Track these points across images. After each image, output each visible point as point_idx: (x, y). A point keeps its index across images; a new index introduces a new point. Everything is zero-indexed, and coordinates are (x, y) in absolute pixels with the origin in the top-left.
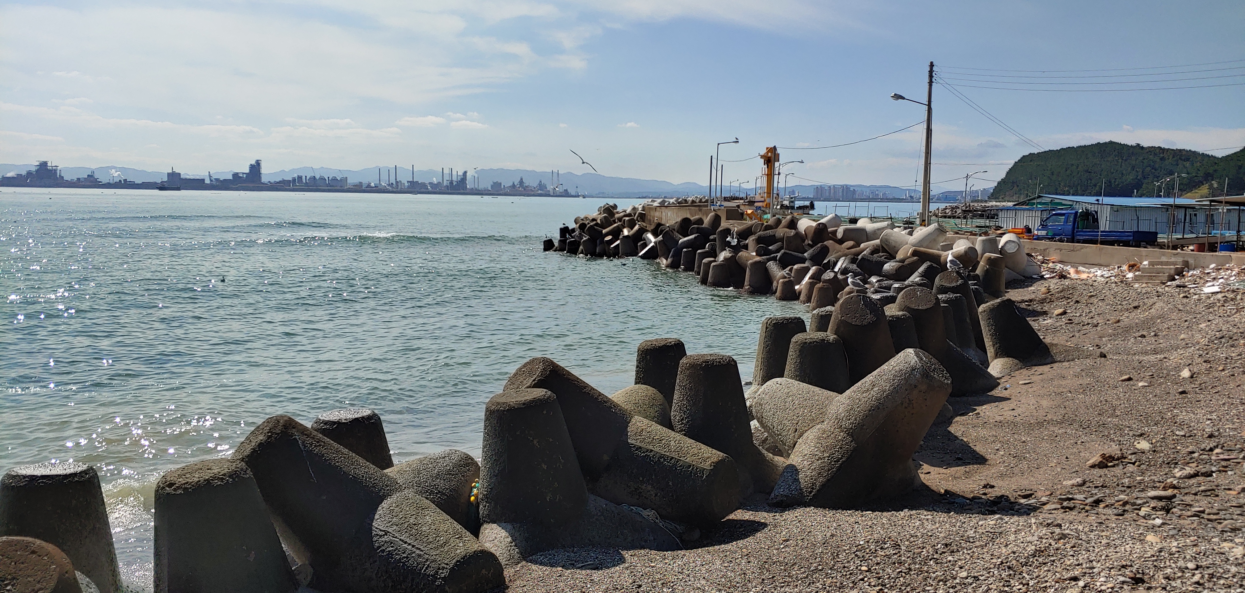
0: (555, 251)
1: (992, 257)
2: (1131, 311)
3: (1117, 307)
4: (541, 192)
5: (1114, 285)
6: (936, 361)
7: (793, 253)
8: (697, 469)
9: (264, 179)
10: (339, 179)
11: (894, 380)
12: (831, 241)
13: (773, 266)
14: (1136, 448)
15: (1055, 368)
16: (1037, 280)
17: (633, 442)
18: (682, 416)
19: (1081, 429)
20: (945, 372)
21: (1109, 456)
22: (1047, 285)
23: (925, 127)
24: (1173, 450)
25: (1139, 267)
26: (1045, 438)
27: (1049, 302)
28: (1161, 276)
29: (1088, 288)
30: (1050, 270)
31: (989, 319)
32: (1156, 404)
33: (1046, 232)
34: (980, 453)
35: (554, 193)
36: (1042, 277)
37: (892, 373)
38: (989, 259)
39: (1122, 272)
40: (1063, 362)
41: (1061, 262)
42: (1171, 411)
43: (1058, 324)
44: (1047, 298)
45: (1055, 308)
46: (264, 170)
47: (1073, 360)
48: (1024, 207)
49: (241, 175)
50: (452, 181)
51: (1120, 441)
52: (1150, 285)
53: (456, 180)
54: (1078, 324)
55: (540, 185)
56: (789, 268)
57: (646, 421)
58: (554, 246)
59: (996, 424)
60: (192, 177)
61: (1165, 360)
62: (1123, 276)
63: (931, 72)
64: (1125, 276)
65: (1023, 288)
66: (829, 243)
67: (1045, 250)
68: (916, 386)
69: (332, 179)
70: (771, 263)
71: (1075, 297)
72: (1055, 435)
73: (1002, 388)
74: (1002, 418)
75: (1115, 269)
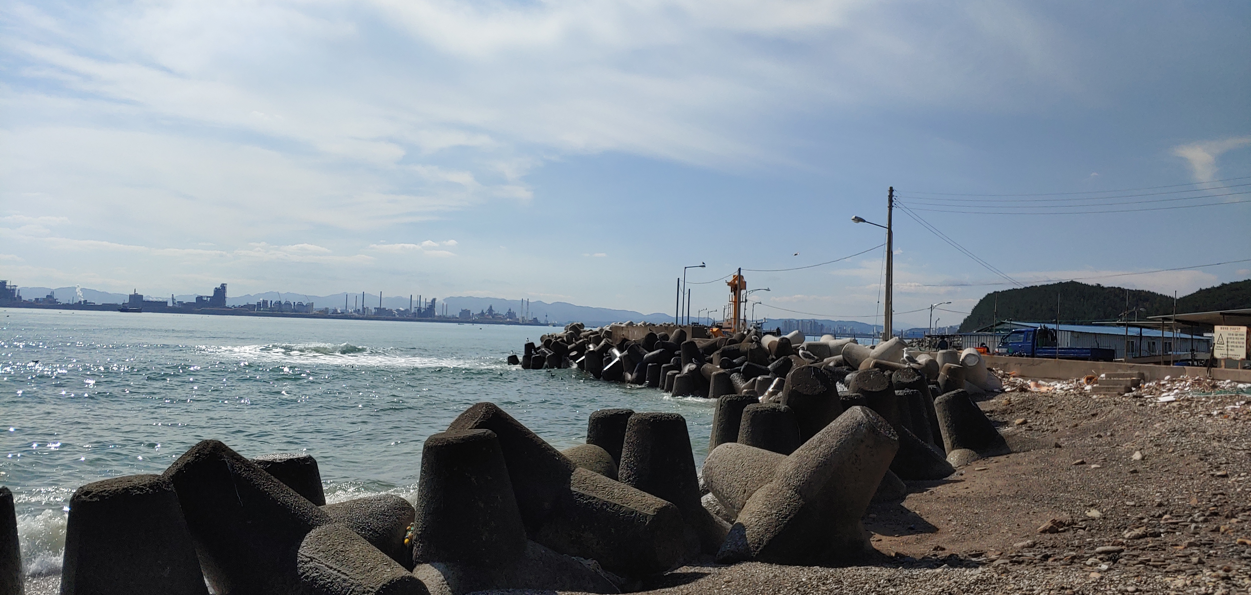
0: (519, 365)
1: (952, 367)
2: (1089, 418)
3: (1076, 415)
4: (511, 320)
5: (1073, 396)
6: (883, 420)
7: (756, 365)
8: (640, 514)
9: (229, 303)
10: (305, 305)
11: (841, 436)
12: (794, 356)
13: (735, 377)
14: (1087, 516)
15: (1010, 457)
16: (998, 393)
17: (576, 489)
18: (629, 473)
19: (1034, 502)
20: (892, 430)
21: (1059, 522)
22: (1008, 397)
23: (886, 249)
24: (1124, 517)
25: (1096, 380)
26: (998, 510)
27: (1010, 413)
28: (1119, 388)
29: (1048, 399)
30: (1011, 384)
31: (945, 410)
32: (1107, 481)
33: (1006, 349)
34: (933, 524)
35: (523, 321)
36: (1003, 391)
37: (839, 428)
38: (949, 369)
39: (1080, 385)
40: (1019, 452)
41: (1021, 376)
42: (1123, 486)
43: (1018, 431)
44: (1008, 409)
45: (1015, 419)
46: (229, 294)
47: (1028, 451)
48: (987, 333)
49: (205, 299)
50: (420, 308)
51: (1071, 511)
52: (1108, 396)
53: (424, 307)
54: (1038, 430)
55: (509, 313)
56: (752, 379)
57: (590, 472)
58: (519, 361)
59: (949, 499)
60: (155, 300)
61: (1117, 447)
62: (1081, 388)
63: (891, 196)
64: (1083, 388)
65: (985, 401)
66: (792, 357)
67: (1005, 365)
68: (862, 441)
69: (298, 305)
70: (735, 374)
71: (1036, 408)
72: (1007, 507)
73: (958, 474)
74: (955, 494)
75: (1073, 382)
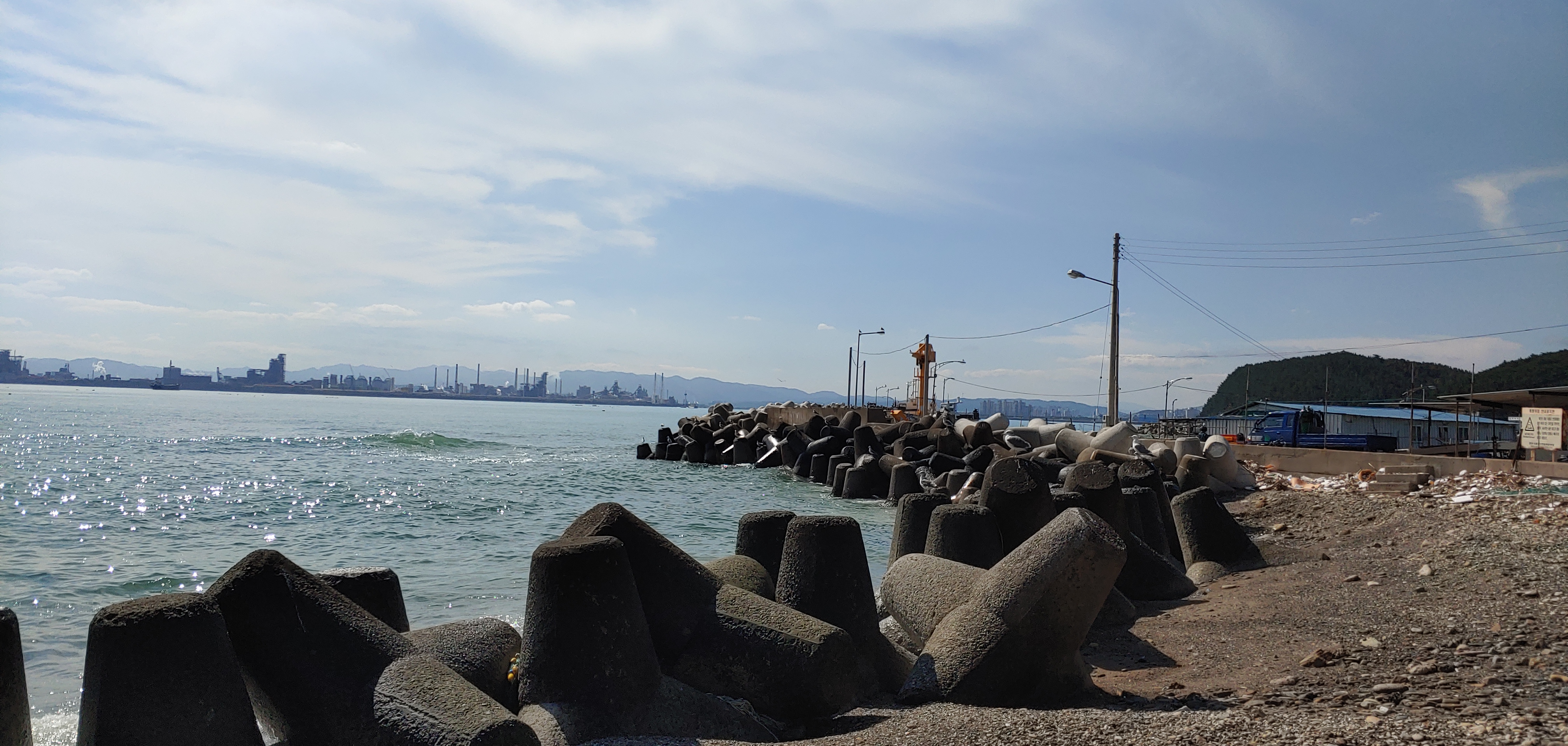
0: (652, 458)
1: (1194, 459)
2: (1364, 523)
3: (1348, 520)
4: (641, 400)
5: (1344, 496)
6: (1107, 524)
7: (948, 456)
8: (803, 643)
9: (288, 379)
10: (383, 381)
11: (1054, 545)
12: (996, 445)
14: (1362, 646)
15: (1266, 572)
16: (1251, 491)
17: (723, 612)
18: (788, 591)
19: (1295, 628)
20: (1118, 537)
21: (1327, 653)
22: (1263, 497)
23: (1111, 311)
24: (1409, 647)
25: (1374, 475)
26: (1250, 638)
27: (1265, 517)
28: (1402, 485)
29: (1314, 499)
30: (1267, 481)
31: (1184, 513)
32: (1388, 602)
33: (1262, 437)
34: (1169, 655)
35: (656, 401)
36: (1257, 489)
37: (1052, 535)
38: (1190, 461)
39: (1354, 481)
40: (1277, 566)
41: (1279, 471)
42: (1407, 608)
43: (1276, 539)
44: (1263, 512)
45: (1272, 524)
46: (288, 367)
47: (1288, 564)
48: (1237, 416)
49: (259, 373)
50: (527, 384)
51: (1342, 639)
52: (1388, 496)
53: (533, 383)
54: (1301, 538)
55: (638, 390)
57: (740, 590)
58: (651, 452)
59: (1189, 623)
60: (195, 375)
61: (1400, 559)
62: (1355, 486)
63: (1117, 245)
64: (1357, 486)
65: (1234, 501)
66: (994, 447)
67: (1259, 456)
68: (1080, 552)
69: (374, 380)
70: (921, 468)
71: (1298, 510)
72: (1263, 634)
73: (1200, 593)
74: (1197, 618)
75: (1345, 478)
